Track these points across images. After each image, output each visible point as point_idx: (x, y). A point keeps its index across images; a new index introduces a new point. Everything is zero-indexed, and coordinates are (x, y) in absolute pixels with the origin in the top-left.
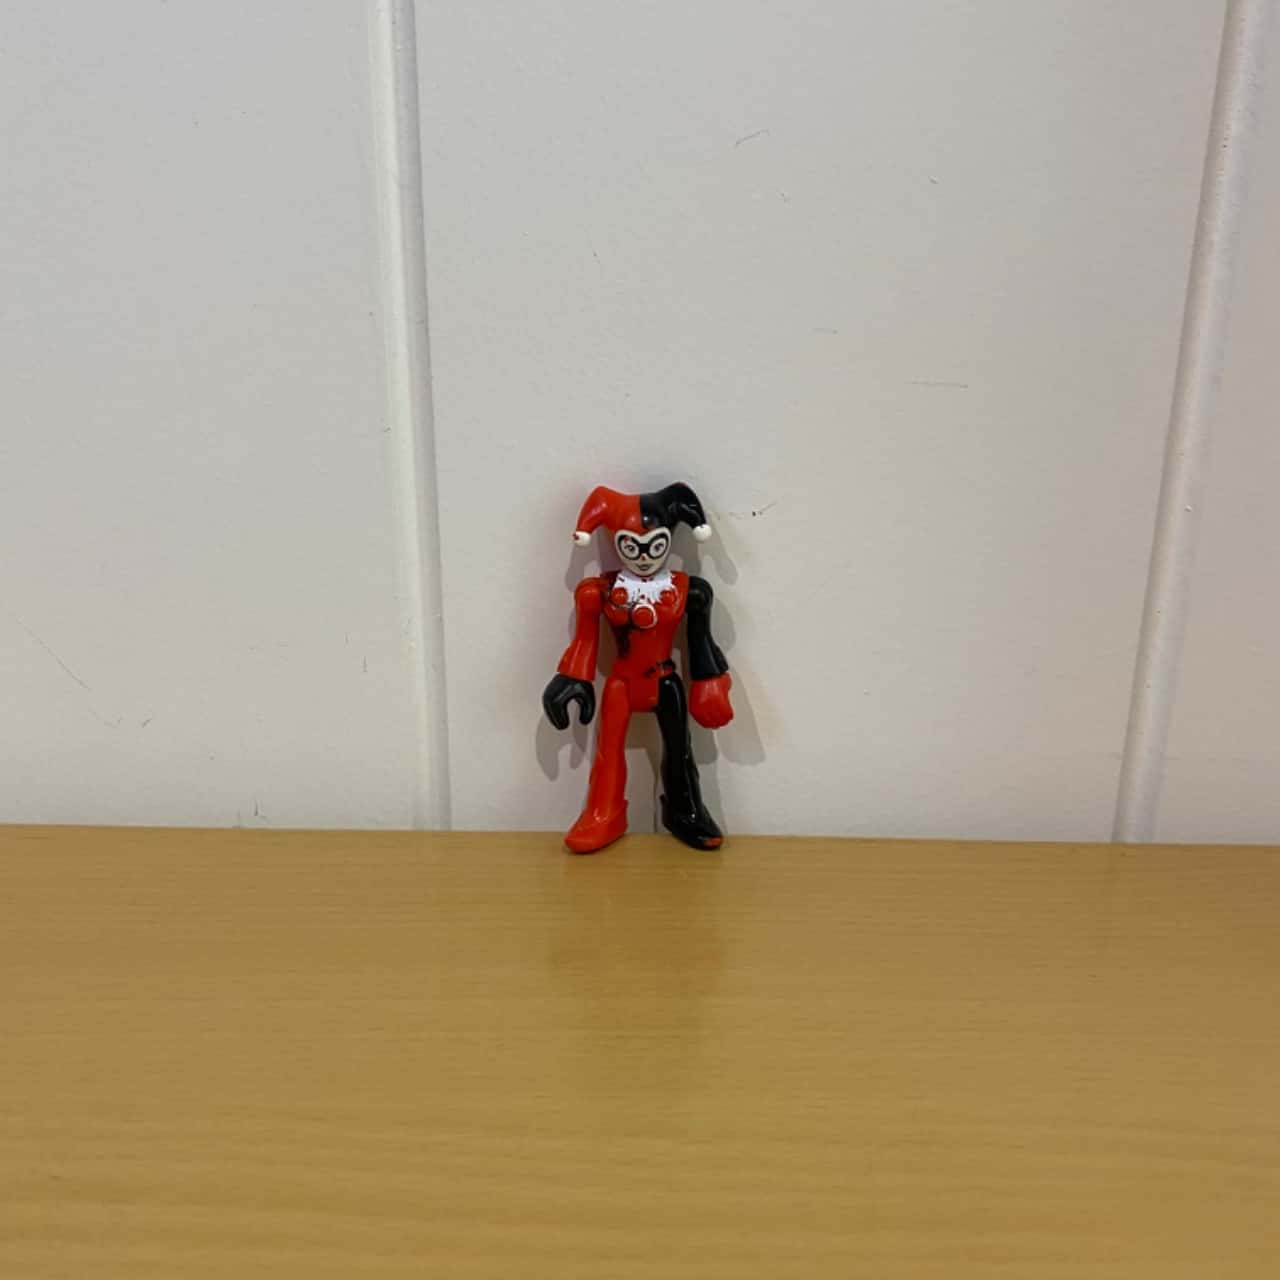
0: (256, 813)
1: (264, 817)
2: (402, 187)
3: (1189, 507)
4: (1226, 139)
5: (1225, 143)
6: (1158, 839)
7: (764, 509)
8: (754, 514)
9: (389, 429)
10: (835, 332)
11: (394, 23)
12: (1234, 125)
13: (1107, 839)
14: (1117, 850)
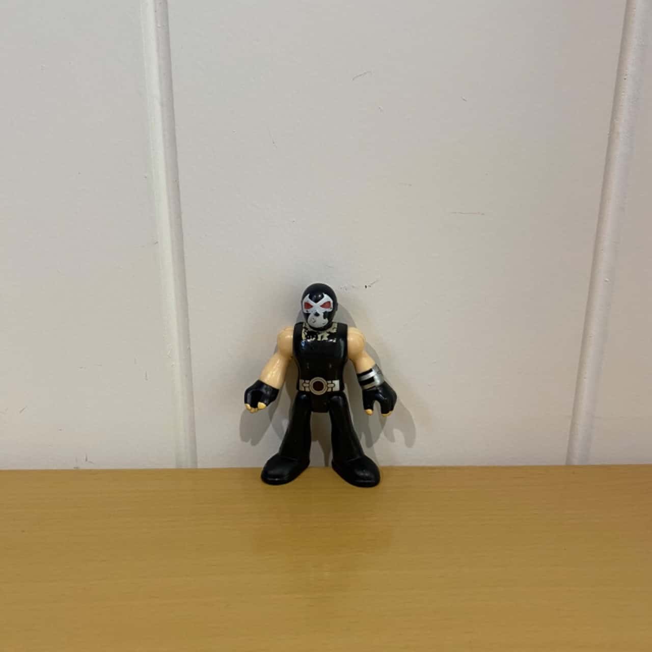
0: (86, 460)
1: (91, 462)
2: (162, 105)
3: (607, 279)
4: (626, 75)
5: (626, 77)
6: (592, 462)
7: (372, 284)
8: (366, 287)
9: (157, 243)
10: (410, 185)
11: (156, 12)
12: (630, 68)
13: (563, 463)
14: (569, 469)
